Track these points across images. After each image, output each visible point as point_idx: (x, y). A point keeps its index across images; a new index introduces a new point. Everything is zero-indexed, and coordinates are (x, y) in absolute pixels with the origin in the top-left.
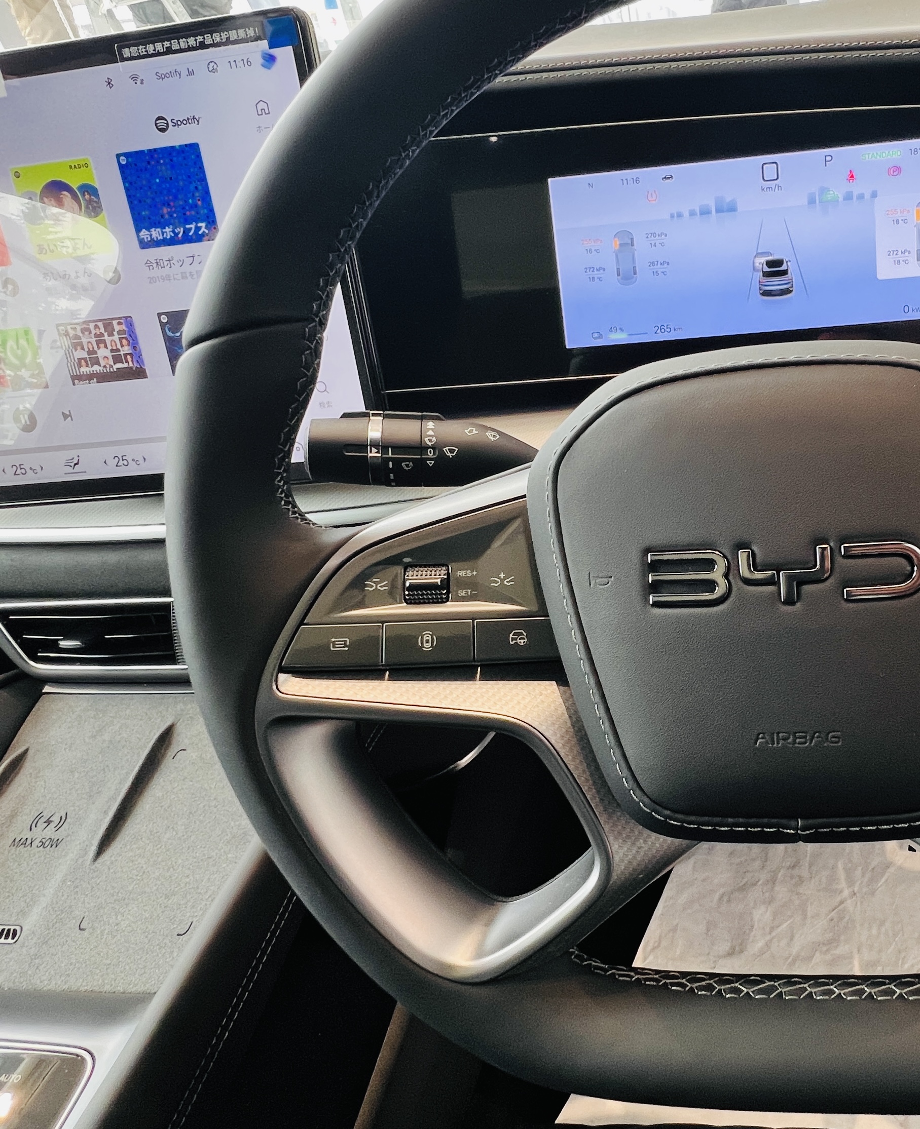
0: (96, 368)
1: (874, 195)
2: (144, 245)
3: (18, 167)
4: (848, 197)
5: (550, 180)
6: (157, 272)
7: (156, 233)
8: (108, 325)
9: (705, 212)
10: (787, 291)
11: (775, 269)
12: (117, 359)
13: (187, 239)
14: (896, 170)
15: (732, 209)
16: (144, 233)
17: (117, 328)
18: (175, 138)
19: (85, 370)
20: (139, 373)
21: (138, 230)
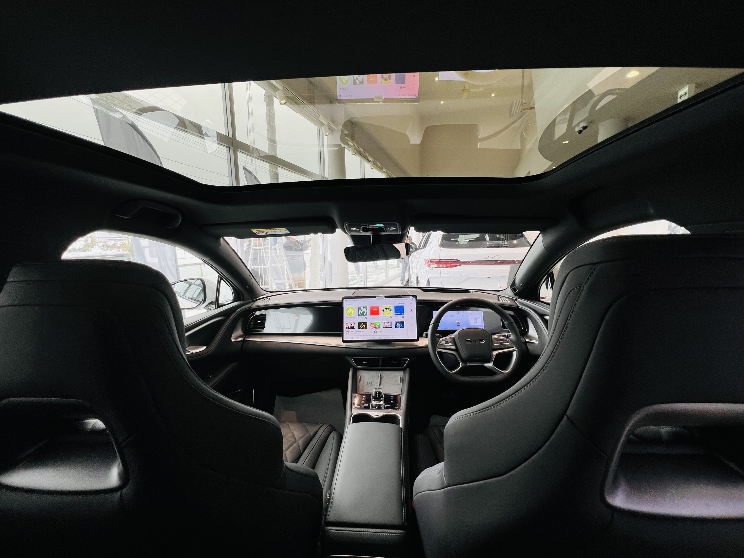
0: (386, 327)
1: (469, 316)
2: (395, 314)
3: (383, 306)
4: (466, 316)
5: (433, 311)
6: (396, 317)
7: (397, 314)
8: (389, 323)
9: (450, 316)
10: (460, 325)
11: (458, 323)
12: (389, 326)
13: (400, 314)
14: (471, 314)
15: (453, 316)
16: (396, 314)
17: (390, 323)
18: (401, 305)
19: (385, 327)
20: (391, 328)
21: (395, 313)
